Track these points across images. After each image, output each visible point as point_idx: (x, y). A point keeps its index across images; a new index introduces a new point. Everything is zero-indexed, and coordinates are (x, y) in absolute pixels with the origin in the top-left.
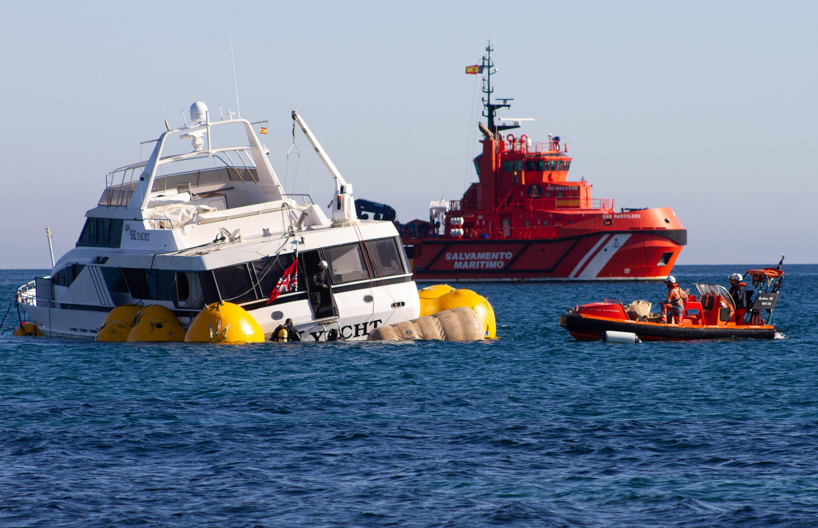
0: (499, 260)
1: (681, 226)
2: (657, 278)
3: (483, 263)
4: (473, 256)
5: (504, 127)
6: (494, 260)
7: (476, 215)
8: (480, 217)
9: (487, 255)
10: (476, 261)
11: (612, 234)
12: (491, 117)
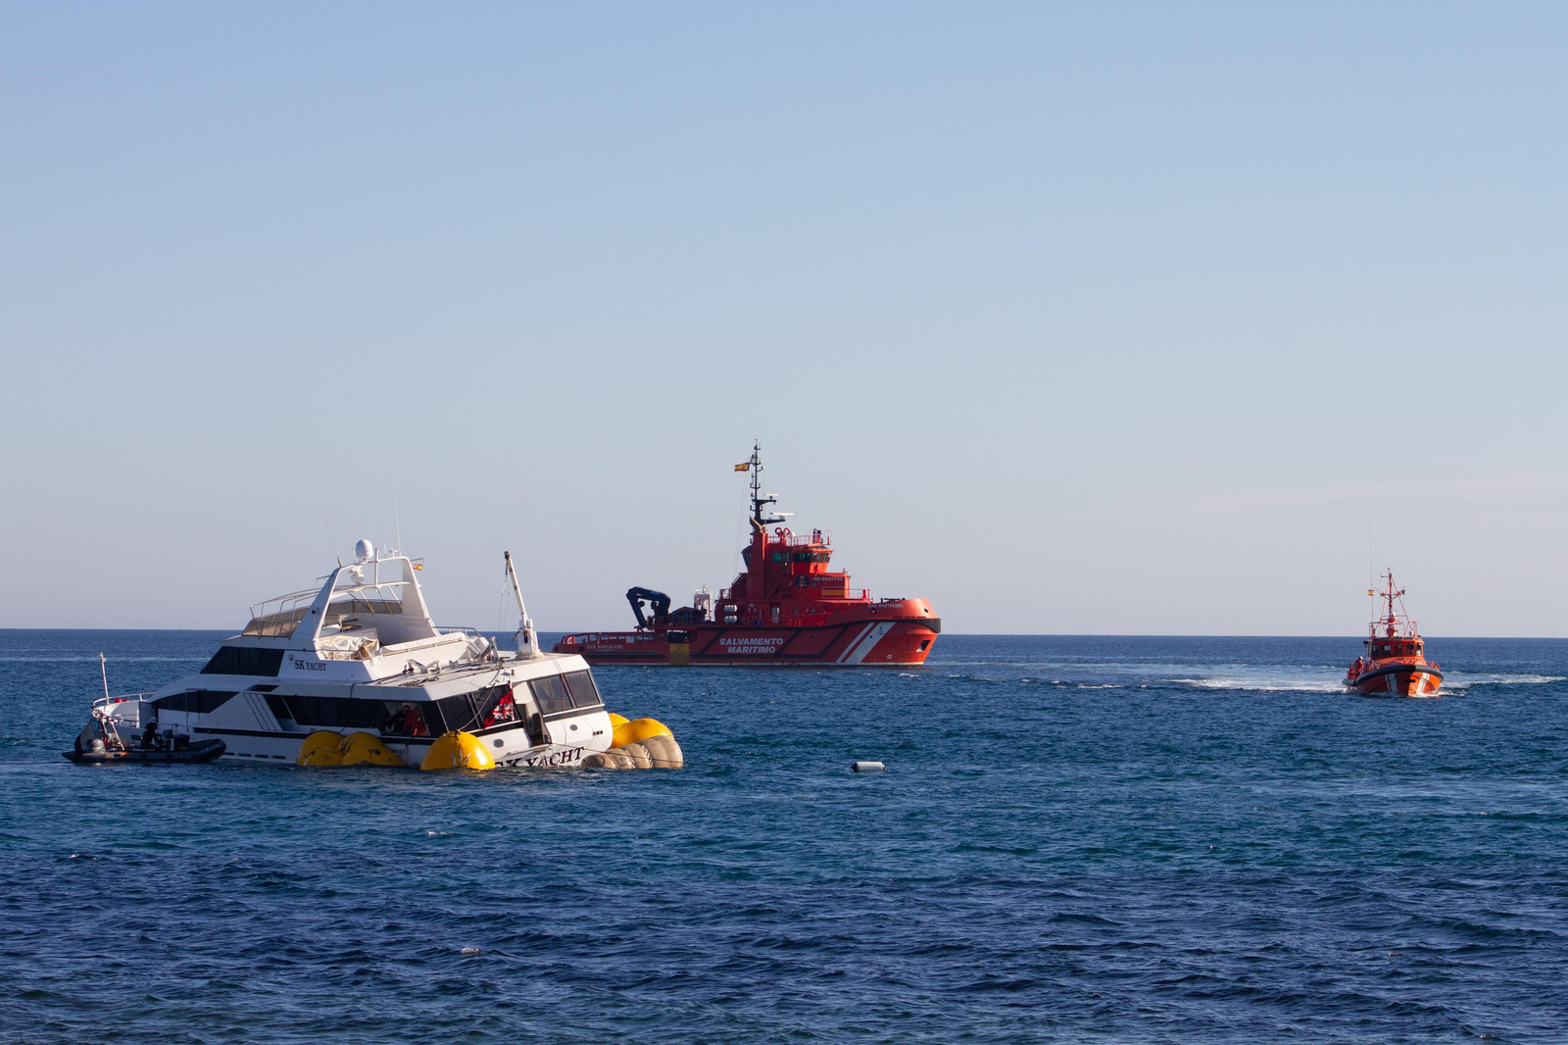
0: (771, 645)
1: (936, 617)
2: (915, 663)
3: (755, 648)
4: (746, 641)
5: (770, 521)
6: (766, 646)
7: (747, 603)
8: (751, 605)
9: (759, 641)
10: (749, 646)
11: (877, 622)
12: (758, 512)
